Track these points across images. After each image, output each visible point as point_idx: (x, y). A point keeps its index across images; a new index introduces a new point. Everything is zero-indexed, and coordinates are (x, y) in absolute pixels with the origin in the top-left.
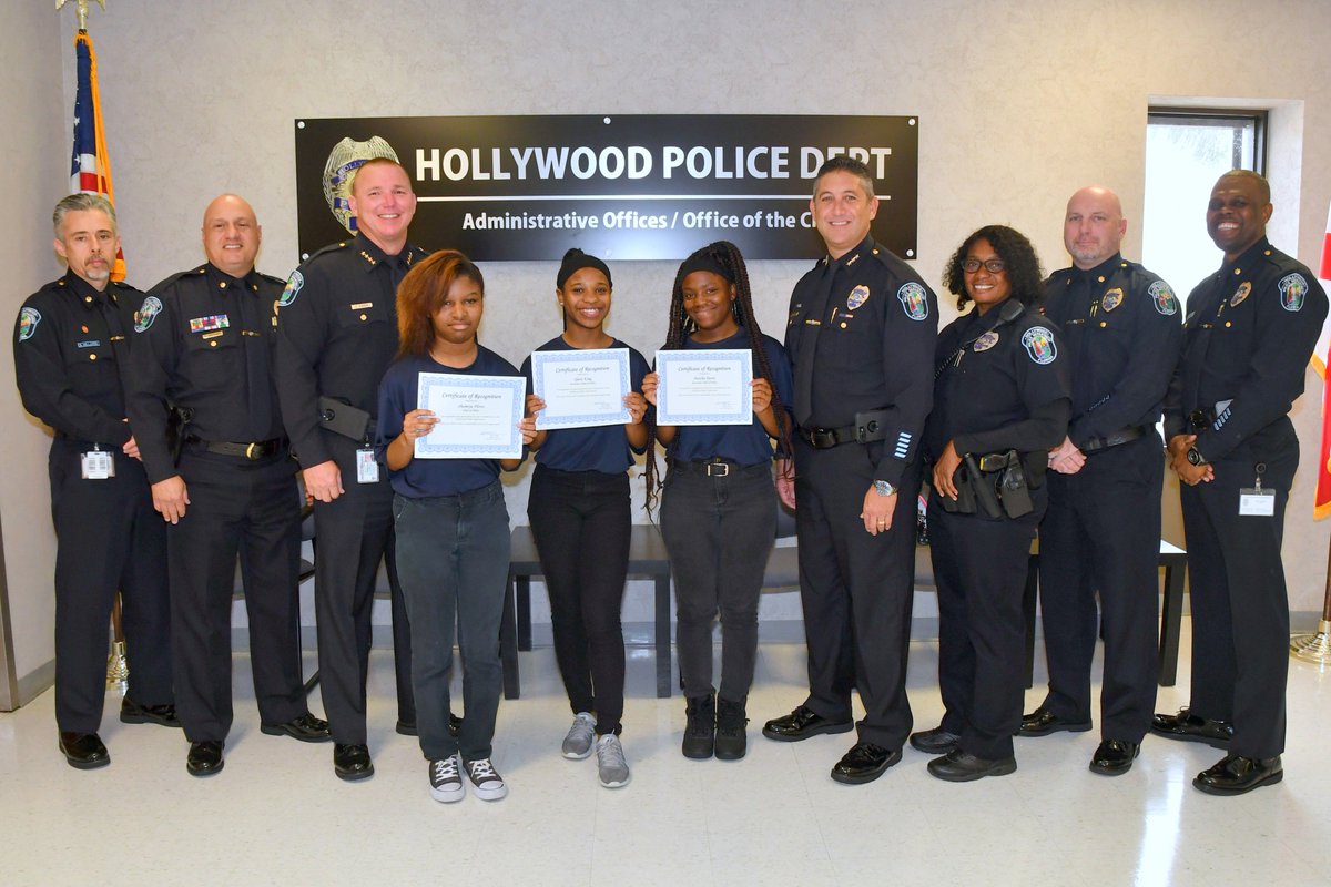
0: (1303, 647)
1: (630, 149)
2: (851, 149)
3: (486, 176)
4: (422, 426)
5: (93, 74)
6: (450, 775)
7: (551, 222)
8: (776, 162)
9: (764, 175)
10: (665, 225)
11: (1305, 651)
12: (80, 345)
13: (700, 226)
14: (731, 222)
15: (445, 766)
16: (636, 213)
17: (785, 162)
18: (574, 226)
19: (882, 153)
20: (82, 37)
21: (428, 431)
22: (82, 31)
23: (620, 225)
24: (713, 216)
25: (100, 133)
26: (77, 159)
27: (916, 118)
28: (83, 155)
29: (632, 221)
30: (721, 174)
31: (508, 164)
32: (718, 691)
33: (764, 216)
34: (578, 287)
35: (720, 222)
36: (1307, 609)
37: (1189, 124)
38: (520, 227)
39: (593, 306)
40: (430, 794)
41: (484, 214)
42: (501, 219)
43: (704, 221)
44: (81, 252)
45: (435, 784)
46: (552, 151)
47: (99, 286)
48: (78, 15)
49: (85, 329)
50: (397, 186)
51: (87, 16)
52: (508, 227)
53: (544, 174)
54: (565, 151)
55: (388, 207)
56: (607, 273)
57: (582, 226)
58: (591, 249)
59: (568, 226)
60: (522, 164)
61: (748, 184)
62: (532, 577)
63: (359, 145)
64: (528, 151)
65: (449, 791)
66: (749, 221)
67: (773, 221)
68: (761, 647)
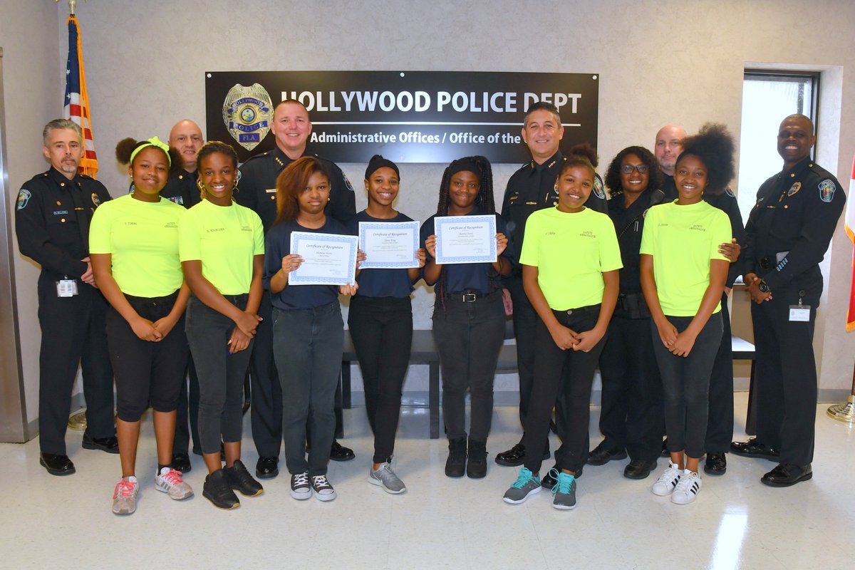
0: (838, 412)
1: (416, 93)
2: (556, 94)
3: (326, 109)
4: (294, 264)
5: (79, 42)
6: (303, 483)
7: (366, 139)
8: (509, 102)
9: (501, 110)
10: (438, 141)
11: (840, 414)
12: (55, 213)
13: (460, 142)
14: (480, 139)
15: (300, 478)
16: (420, 133)
17: (514, 102)
18: (381, 141)
19: (575, 97)
20: (72, 19)
21: (297, 267)
22: (72, 16)
23: (410, 141)
24: (468, 135)
25: (82, 79)
26: (68, 96)
27: (597, 75)
28: (72, 94)
29: (417, 138)
30: (473, 109)
31: (340, 102)
32: (468, 434)
33: (500, 136)
34: (379, 178)
35: (473, 139)
36: (841, 388)
37: (770, 80)
38: (346, 141)
39: (388, 191)
40: (290, 494)
41: (324, 133)
42: (335, 136)
43: (463, 139)
44: (59, 154)
45: (294, 488)
46: (367, 94)
47: (69, 176)
48: (70, 5)
49: (59, 203)
50: (299, 117)
51: (75, 6)
52: (339, 141)
53: (362, 108)
54: (375, 94)
55: (292, 129)
56: (397, 171)
57: (386, 141)
58: (387, 156)
59: (377, 141)
60: (348, 101)
61: (491, 115)
62: (352, 362)
63: (245, 88)
64: (352, 94)
65: (303, 493)
66: (491, 139)
67: (506, 139)
68: (495, 408)
